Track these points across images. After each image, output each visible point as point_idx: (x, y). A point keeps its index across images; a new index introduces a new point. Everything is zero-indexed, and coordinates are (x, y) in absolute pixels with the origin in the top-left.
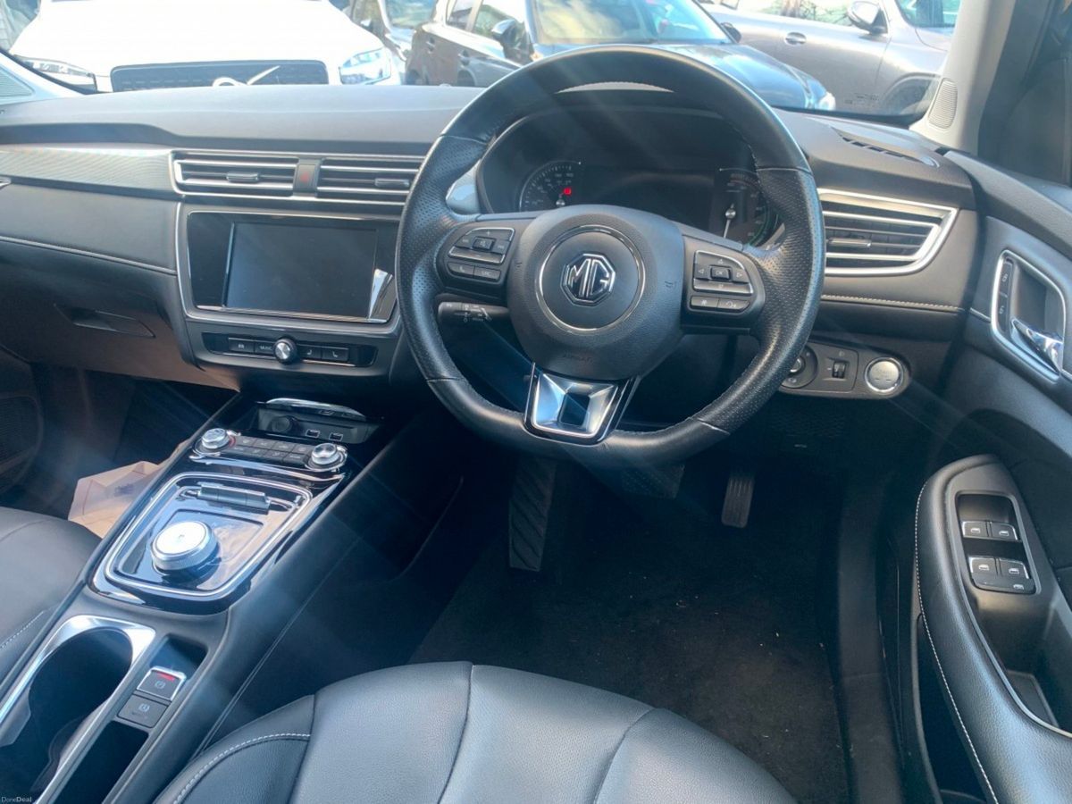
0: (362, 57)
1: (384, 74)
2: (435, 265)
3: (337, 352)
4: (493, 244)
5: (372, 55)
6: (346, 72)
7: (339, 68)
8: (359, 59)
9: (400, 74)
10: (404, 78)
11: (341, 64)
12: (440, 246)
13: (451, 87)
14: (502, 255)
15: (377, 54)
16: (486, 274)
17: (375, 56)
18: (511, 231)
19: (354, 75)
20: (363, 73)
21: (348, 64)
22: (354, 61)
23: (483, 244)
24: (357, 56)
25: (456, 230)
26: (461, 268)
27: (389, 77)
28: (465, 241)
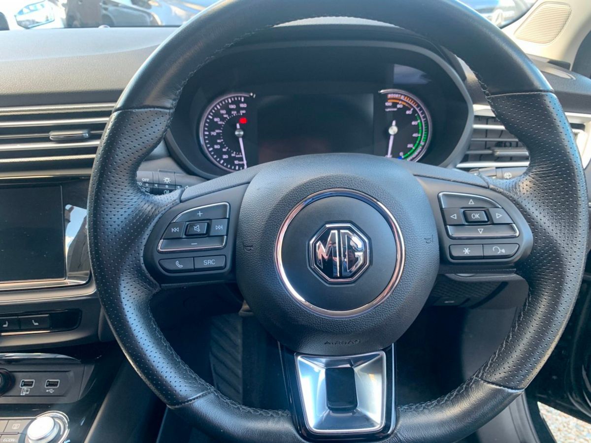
0: (32, 8)
1: (49, 18)
2: (143, 266)
3: (36, 320)
4: (209, 226)
5: (39, 6)
6: (21, 18)
7: (15, 16)
8: (29, 8)
9: (62, 19)
10: (65, 22)
11: (16, 13)
12: (144, 242)
13: (109, 28)
14: (223, 236)
15: (42, 5)
16: (209, 263)
17: (41, 7)
18: (225, 206)
19: (28, 21)
20: (33, 19)
21: (21, 12)
22: (25, 11)
23: (197, 229)
24: (27, 7)
25: (163, 215)
26: (177, 263)
27: (54, 20)
28: (175, 230)
